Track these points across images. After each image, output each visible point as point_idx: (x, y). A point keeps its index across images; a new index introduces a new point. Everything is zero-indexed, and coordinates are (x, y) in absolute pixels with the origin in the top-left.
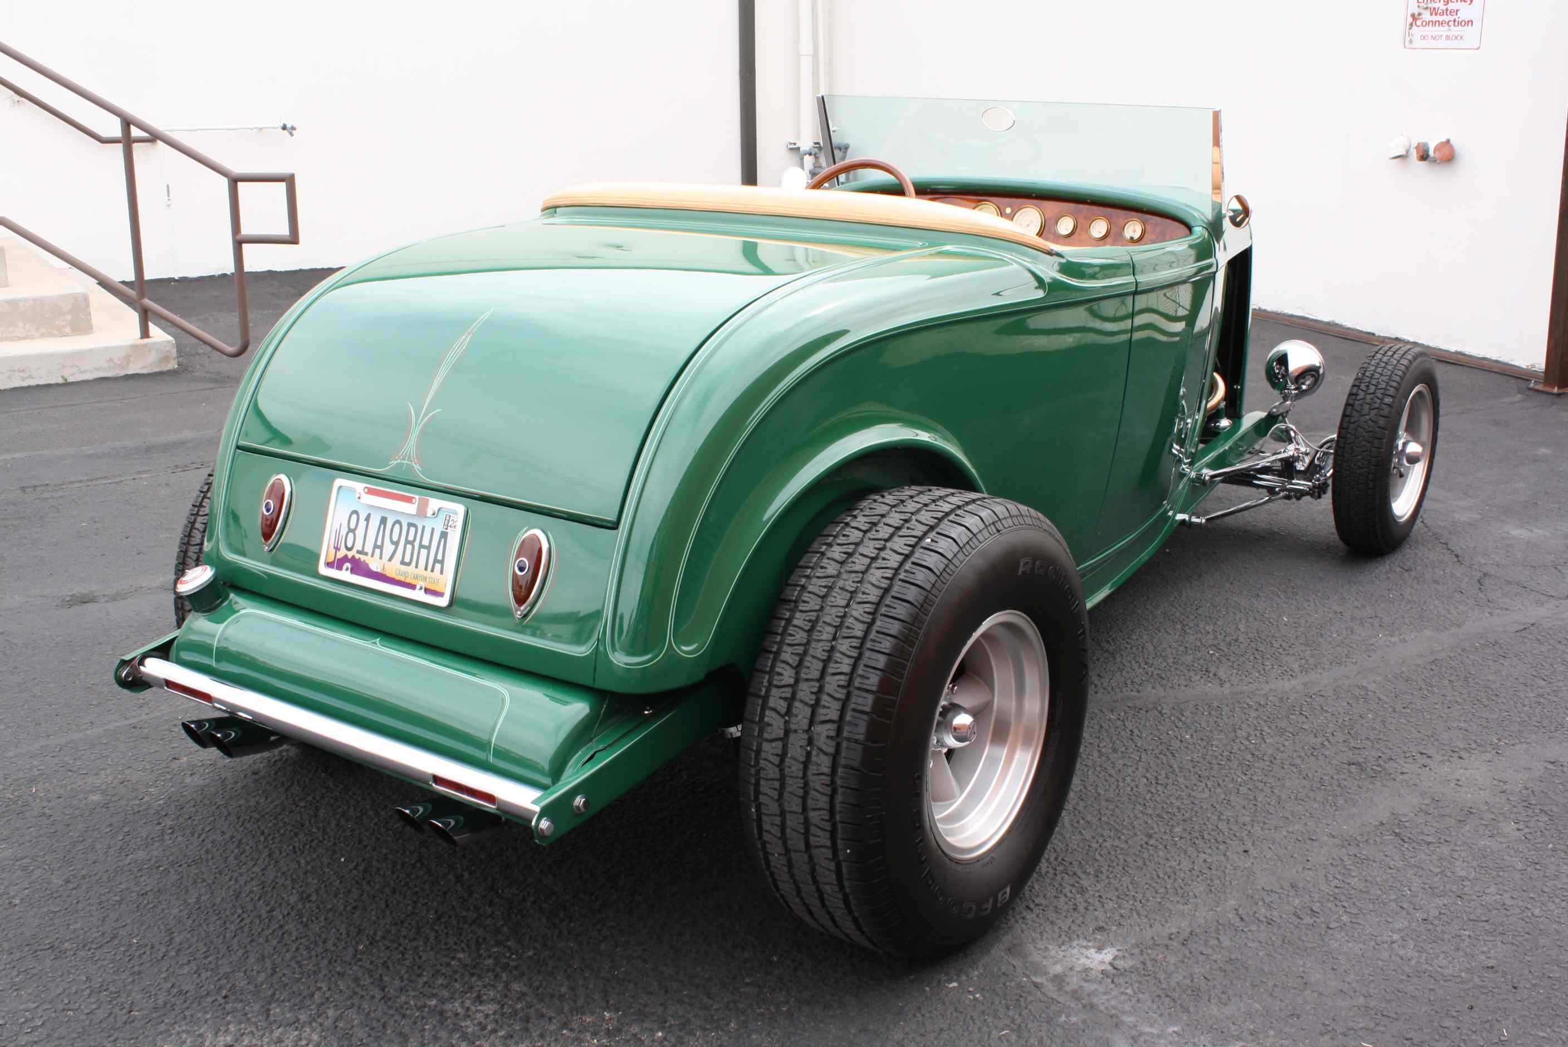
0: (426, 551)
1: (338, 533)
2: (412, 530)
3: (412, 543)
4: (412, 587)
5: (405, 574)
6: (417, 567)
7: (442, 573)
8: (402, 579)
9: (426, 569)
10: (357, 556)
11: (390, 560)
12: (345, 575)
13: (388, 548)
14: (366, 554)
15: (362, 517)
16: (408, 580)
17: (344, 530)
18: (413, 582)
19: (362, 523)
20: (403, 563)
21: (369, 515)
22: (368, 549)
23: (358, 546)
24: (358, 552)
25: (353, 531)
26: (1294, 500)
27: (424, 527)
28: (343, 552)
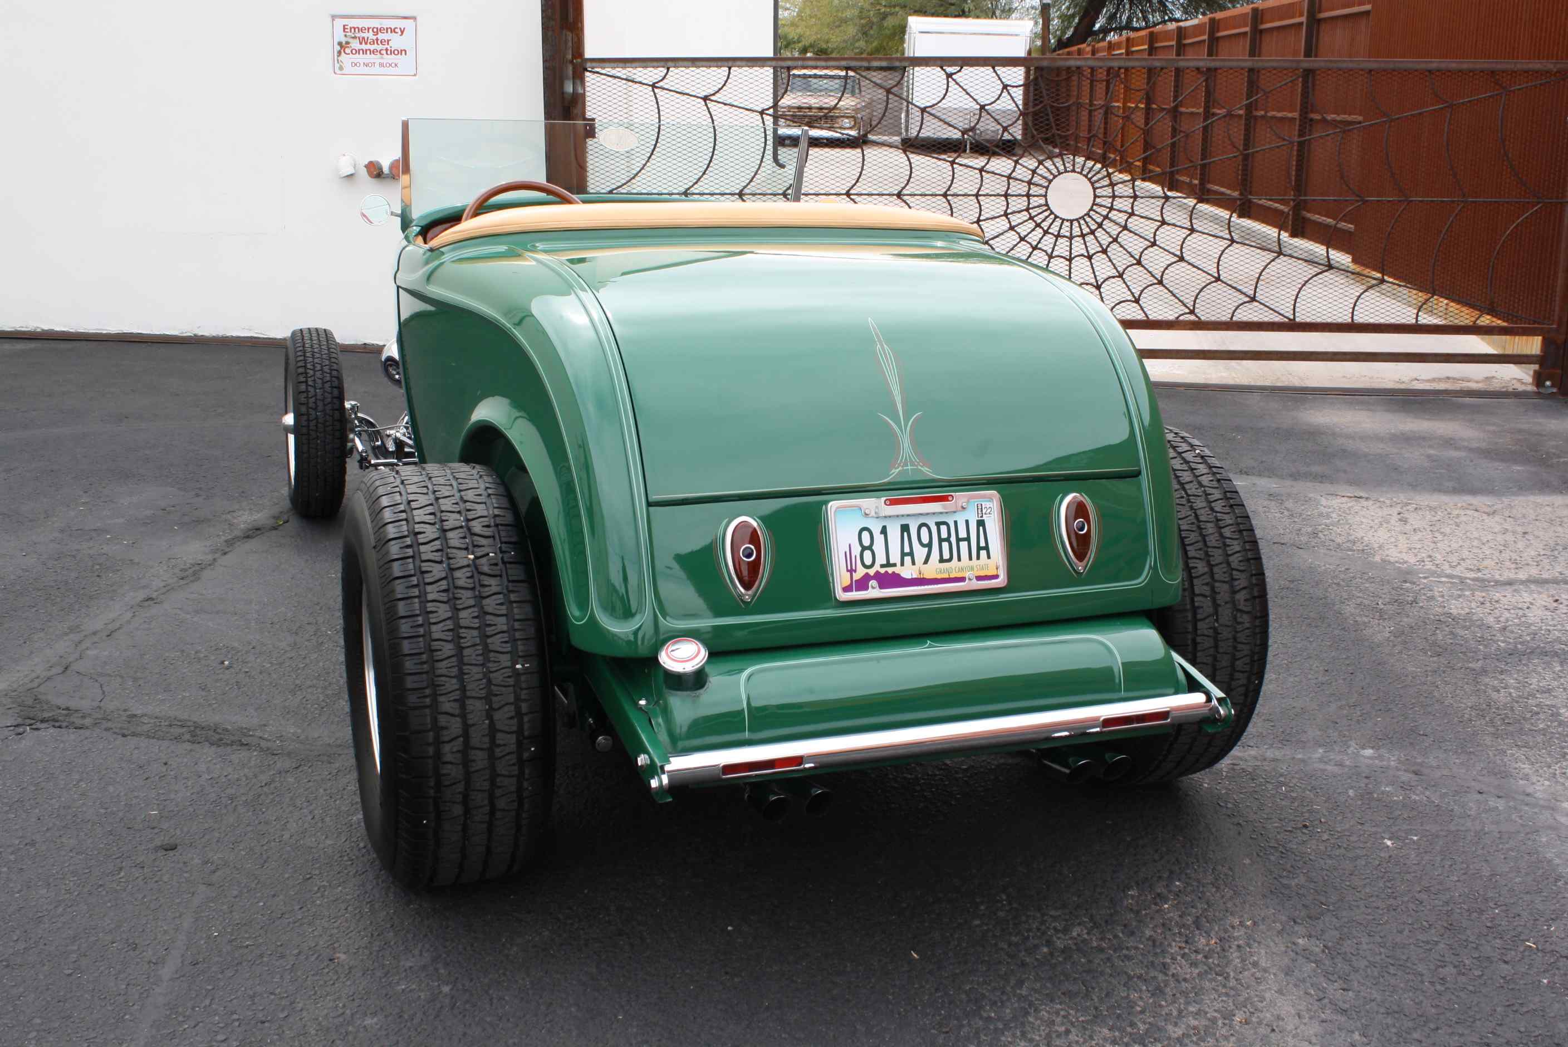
0: (966, 543)
1: (849, 555)
2: (943, 527)
3: (948, 540)
4: (962, 579)
5: (947, 570)
6: (959, 559)
7: (989, 557)
8: (946, 576)
9: (970, 558)
10: (883, 571)
11: (926, 562)
12: (874, 592)
13: (920, 553)
14: (894, 565)
15: (876, 531)
16: (952, 576)
17: (857, 550)
18: (959, 575)
19: (879, 539)
20: (942, 560)
21: (884, 528)
22: (895, 557)
23: (881, 559)
24: (882, 566)
25: (870, 548)
27: (956, 522)
28: (860, 572)
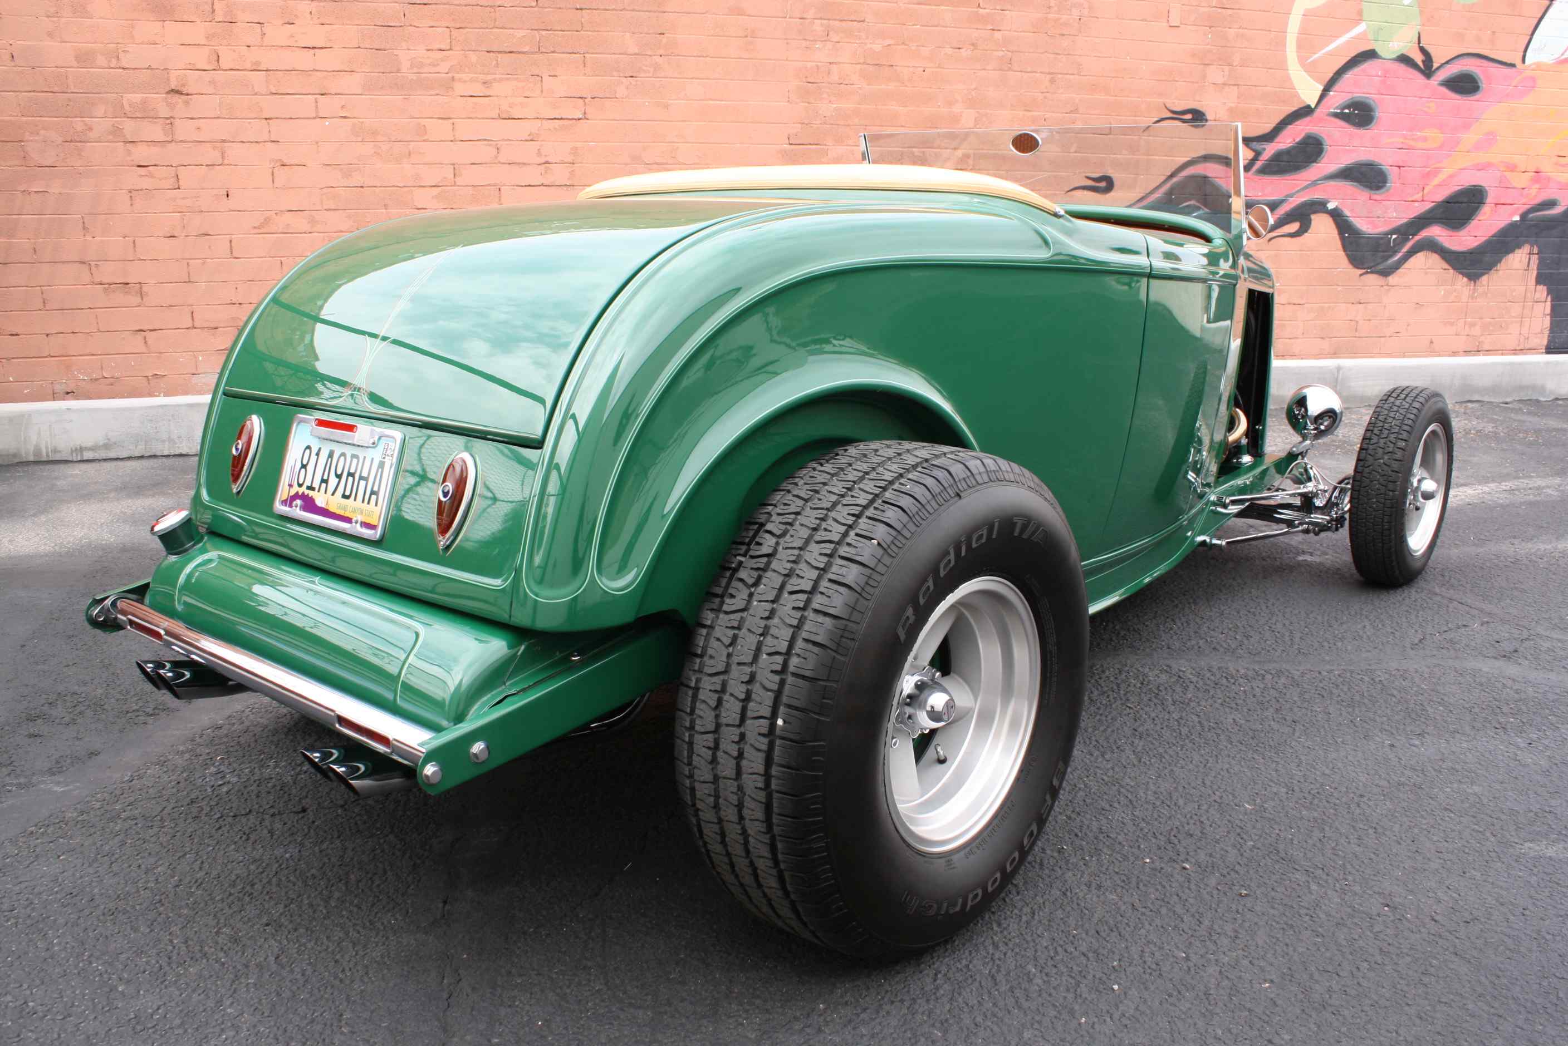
0: (365, 482)
1: (293, 470)
2: (355, 461)
3: (353, 475)
4: (348, 520)
5: (345, 509)
6: (355, 499)
7: (377, 504)
8: (342, 512)
9: (363, 501)
10: (307, 492)
11: (333, 494)
12: (295, 512)
13: (333, 481)
14: (314, 489)
15: (314, 452)
16: (347, 514)
17: (299, 465)
18: (351, 515)
19: (314, 458)
20: (344, 496)
21: (320, 449)
22: (316, 485)
23: (308, 483)
24: (308, 488)
25: (304, 466)
26: (1312, 534)
27: (365, 458)
28: (295, 489)
